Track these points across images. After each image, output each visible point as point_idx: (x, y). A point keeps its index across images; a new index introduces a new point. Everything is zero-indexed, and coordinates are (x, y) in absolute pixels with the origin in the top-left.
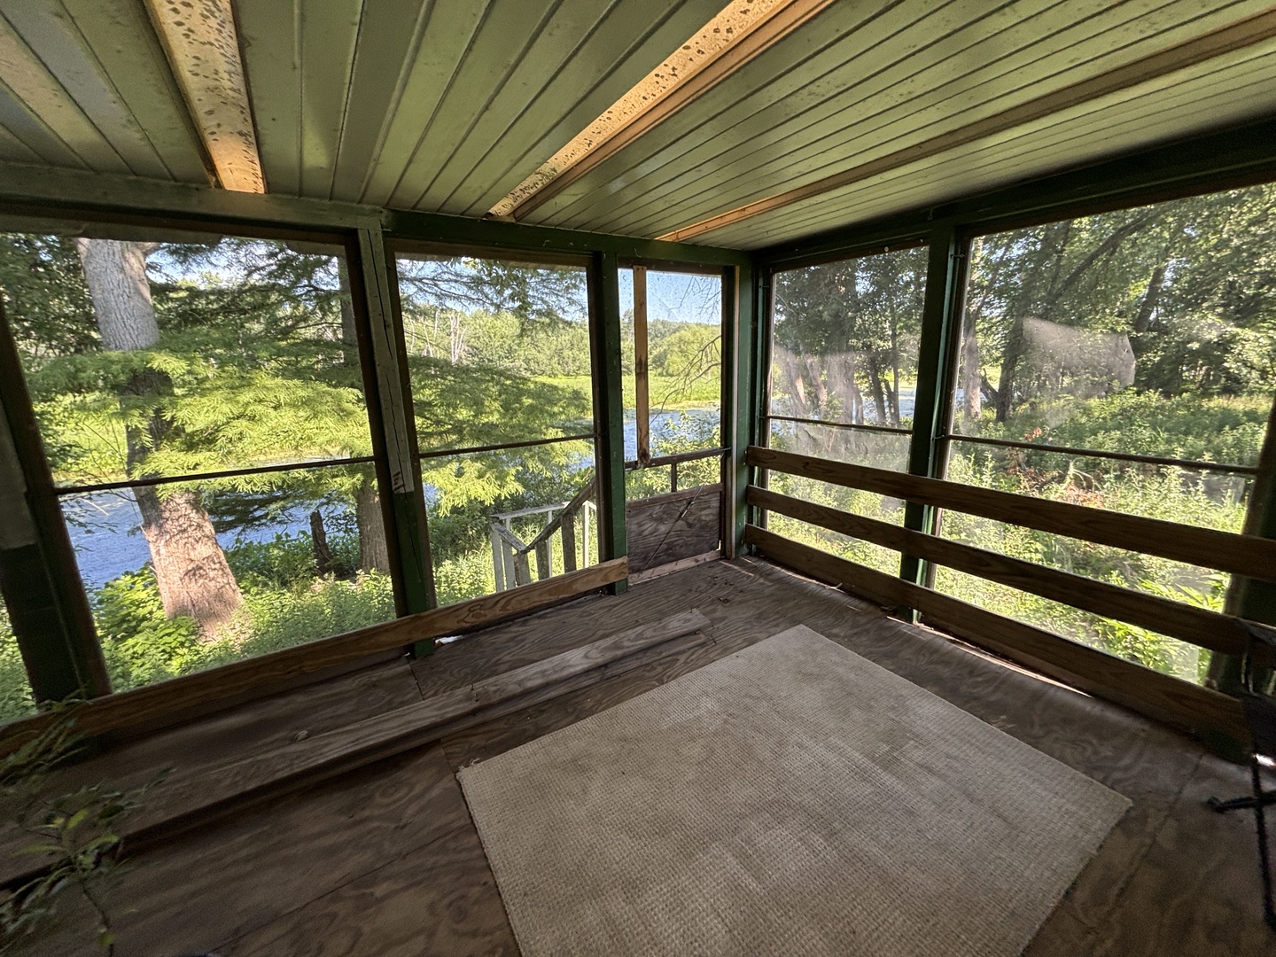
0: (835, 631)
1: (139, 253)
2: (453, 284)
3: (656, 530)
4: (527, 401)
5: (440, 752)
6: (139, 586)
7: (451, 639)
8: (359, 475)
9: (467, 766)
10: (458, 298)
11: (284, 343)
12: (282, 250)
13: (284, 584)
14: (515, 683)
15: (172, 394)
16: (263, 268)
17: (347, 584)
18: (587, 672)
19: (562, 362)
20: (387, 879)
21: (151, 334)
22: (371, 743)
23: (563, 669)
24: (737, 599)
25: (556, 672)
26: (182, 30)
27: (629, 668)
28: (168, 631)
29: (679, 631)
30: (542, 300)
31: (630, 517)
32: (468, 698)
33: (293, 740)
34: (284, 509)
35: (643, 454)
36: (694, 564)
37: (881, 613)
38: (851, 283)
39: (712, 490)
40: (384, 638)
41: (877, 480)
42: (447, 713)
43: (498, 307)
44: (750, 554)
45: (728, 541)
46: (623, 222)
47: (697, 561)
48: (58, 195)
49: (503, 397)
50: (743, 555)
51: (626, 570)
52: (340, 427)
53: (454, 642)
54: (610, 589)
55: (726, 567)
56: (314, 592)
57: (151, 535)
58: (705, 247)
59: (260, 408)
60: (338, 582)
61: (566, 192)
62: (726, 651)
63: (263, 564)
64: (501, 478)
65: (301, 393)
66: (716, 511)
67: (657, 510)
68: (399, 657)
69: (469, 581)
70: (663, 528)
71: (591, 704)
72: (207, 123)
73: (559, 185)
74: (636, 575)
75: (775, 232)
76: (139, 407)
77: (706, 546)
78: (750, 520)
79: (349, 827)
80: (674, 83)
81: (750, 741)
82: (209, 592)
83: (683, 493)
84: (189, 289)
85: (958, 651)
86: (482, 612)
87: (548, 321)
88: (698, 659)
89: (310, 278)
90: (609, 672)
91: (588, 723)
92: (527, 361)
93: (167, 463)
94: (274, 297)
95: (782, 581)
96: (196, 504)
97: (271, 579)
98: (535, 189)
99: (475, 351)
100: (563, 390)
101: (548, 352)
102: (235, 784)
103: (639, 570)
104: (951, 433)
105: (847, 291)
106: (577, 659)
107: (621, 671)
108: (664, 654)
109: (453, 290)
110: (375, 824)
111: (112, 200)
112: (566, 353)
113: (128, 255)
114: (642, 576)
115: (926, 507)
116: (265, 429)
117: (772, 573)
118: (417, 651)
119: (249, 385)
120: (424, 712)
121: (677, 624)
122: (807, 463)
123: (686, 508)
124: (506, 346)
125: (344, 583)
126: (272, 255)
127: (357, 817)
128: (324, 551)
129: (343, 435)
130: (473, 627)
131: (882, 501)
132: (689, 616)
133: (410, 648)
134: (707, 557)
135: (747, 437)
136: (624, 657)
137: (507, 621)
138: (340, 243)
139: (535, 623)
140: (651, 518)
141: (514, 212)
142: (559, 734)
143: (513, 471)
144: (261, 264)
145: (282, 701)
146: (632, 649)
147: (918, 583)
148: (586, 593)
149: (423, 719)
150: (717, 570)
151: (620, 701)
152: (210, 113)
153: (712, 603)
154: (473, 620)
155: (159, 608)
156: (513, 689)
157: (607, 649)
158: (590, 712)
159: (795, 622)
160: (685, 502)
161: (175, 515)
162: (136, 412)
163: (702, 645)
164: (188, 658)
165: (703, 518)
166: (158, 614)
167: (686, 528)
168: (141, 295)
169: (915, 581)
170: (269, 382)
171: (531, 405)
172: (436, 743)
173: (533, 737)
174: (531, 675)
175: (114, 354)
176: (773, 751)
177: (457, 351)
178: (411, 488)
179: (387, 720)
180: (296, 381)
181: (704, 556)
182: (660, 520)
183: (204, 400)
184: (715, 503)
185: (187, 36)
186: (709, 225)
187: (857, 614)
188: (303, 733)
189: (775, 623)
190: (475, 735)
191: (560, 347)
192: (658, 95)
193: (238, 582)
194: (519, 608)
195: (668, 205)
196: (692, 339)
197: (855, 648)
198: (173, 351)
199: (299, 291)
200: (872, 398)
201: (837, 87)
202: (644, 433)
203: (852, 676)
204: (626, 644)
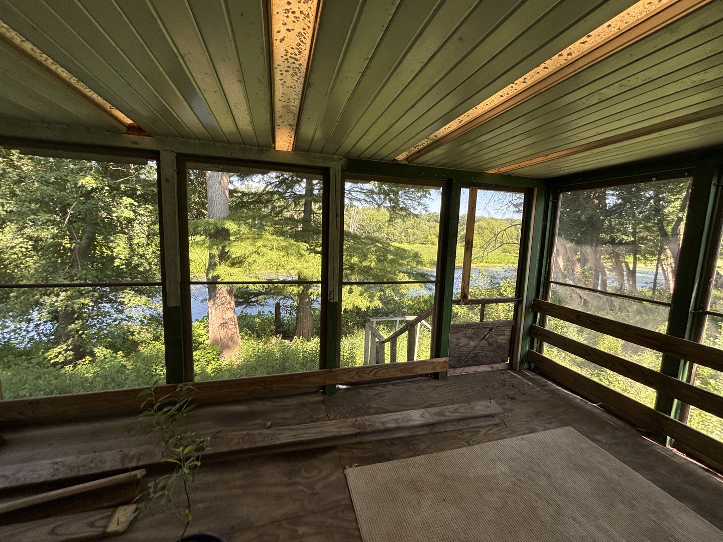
0: (598, 437)
1: (228, 176)
2: (359, 193)
3: (468, 344)
4: (390, 257)
5: (335, 454)
6: (202, 327)
7: (344, 387)
8: (302, 287)
9: (350, 467)
10: (359, 200)
11: (277, 219)
12: (282, 175)
13: (258, 336)
14: (381, 423)
15: (229, 240)
16: (273, 183)
17: (287, 342)
18: (421, 426)
19: (407, 235)
20: (306, 524)
21: (226, 212)
22: (303, 439)
23: (408, 421)
24: (521, 399)
25: (404, 422)
26: (282, 82)
27: (448, 429)
28: (209, 351)
29: (482, 413)
30: (403, 202)
31: (452, 333)
32: (354, 425)
33: (264, 427)
34: (265, 299)
35: (464, 295)
36: (490, 369)
37: (635, 432)
38: (602, 198)
39: (506, 323)
40: (313, 379)
41: (638, 334)
42: (342, 431)
43: (379, 206)
44: (529, 369)
45: (515, 357)
46: (469, 163)
47: (492, 368)
48: (214, 154)
49: (378, 253)
50: (524, 369)
51: (447, 366)
52: (298, 262)
53: (346, 389)
54: (436, 376)
55: (512, 375)
56: (271, 343)
57: (210, 304)
58: (516, 176)
59: (264, 249)
60: (283, 340)
61: (441, 148)
62: (513, 433)
63: (251, 325)
64: (371, 297)
65: (283, 244)
66: (508, 338)
67: (470, 331)
68: (317, 392)
69: (348, 352)
70: (472, 343)
71: (424, 447)
72: (278, 121)
73: (437, 144)
74: (452, 370)
75: (566, 168)
76: (217, 245)
77: (500, 359)
78: (532, 347)
79: (287, 485)
80: (523, 87)
81: (535, 504)
82: (228, 335)
83: (487, 324)
84: (243, 193)
85: (712, 479)
86: (363, 375)
87: (405, 213)
88: (494, 434)
89: (292, 189)
90: (435, 429)
91: (421, 459)
92: (388, 234)
93: (223, 271)
94: (276, 197)
95: (553, 392)
96: (230, 292)
97: (253, 333)
98: (422, 146)
99: (362, 227)
100: (409, 252)
101: (400, 230)
102: (238, 443)
103: (455, 367)
104: (708, 309)
105: (599, 203)
106: (416, 417)
107: (443, 430)
108: (471, 426)
109: (358, 197)
110: (300, 488)
111: (234, 156)
112: (410, 230)
113: (224, 177)
114: (456, 371)
115: (682, 362)
116: (265, 259)
117: (546, 385)
118: (327, 390)
119: (261, 238)
120: (331, 428)
121: (481, 407)
122: (579, 316)
123: (489, 333)
124: (378, 226)
125: (286, 341)
126: (277, 177)
127: (292, 480)
128: (279, 323)
129: (299, 266)
130: (357, 382)
131: (623, 345)
132: (489, 404)
133: (324, 387)
134: (500, 366)
135: (534, 293)
136: (445, 422)
137: (374, 383)
138: (321, 175)
139: (390, 387)
140: (465, 336)
141: (407, 158)
142: (404, 461)
143: (378, 294)
144: (273, 181)
145: (261, 403)
146: (451, 418)
147: (672, 416)
148: (421, 375)
149: (329, 432)
150: (506, 376)
151: (442, 450)
152: (281, 117)
153: (503, 398)
154: (359, 378)
155: (207, 339)
156: (379, 426)
157: (435, 414)
158: (423, 453)
159: (565, 424)
160: (488, 329)
161: (221, 296)
162: (215, 247)
163: (497, 425)
164: (215, 366)
165: (499, 341)
166: (206, 342)
167: (487, 345)
168: (225, 195)
169: (670, 415)
170: (270, 237)
171: (392, 259)
172: (333, 448)
173: (389, 459)
174: (390, 420)
175: (211, 220)
176: (552, 516)
177: (353, 227)
178: (336, 300)
179: (311, 428)
180: (281, 238)
181: (498, 365)
182: (471, 338)
183: (242, 244)
184: (508, 332)
185: (283, 84)
186: (522, 164)
187: (616, 428)
188: (269, 424)
189: (549, 421)
190: (357, 448)
191: (406, 227)
192: (510, 94)
193: (240, 332)
194: (382, 376)
195: (500, 153)
196: (486, 227)
197: (616, 454)
198: (233, 220)
199: (288, 194)
200: (614, 273)
201: (644, 80)
202: (466, 283)
203: (615, 476)
204: (447, 414)
